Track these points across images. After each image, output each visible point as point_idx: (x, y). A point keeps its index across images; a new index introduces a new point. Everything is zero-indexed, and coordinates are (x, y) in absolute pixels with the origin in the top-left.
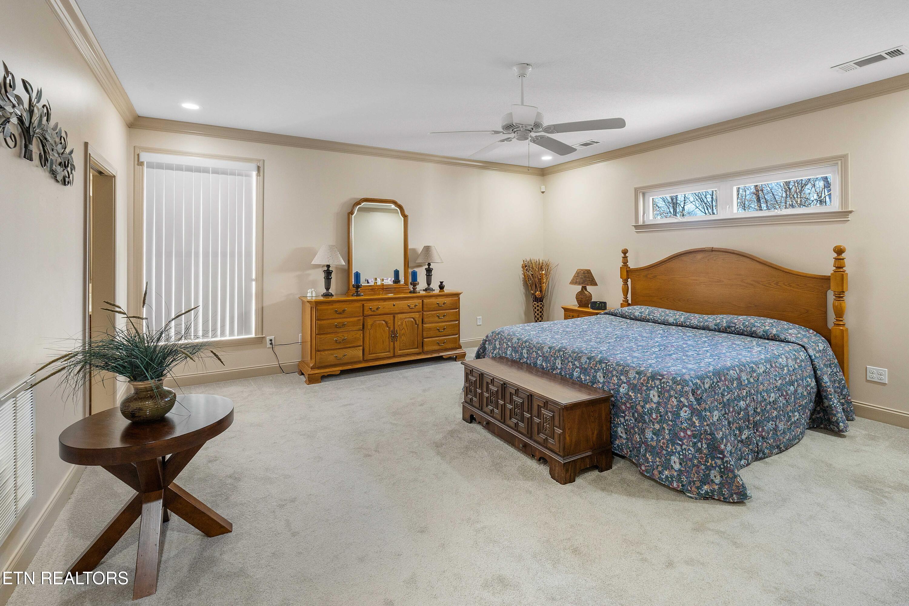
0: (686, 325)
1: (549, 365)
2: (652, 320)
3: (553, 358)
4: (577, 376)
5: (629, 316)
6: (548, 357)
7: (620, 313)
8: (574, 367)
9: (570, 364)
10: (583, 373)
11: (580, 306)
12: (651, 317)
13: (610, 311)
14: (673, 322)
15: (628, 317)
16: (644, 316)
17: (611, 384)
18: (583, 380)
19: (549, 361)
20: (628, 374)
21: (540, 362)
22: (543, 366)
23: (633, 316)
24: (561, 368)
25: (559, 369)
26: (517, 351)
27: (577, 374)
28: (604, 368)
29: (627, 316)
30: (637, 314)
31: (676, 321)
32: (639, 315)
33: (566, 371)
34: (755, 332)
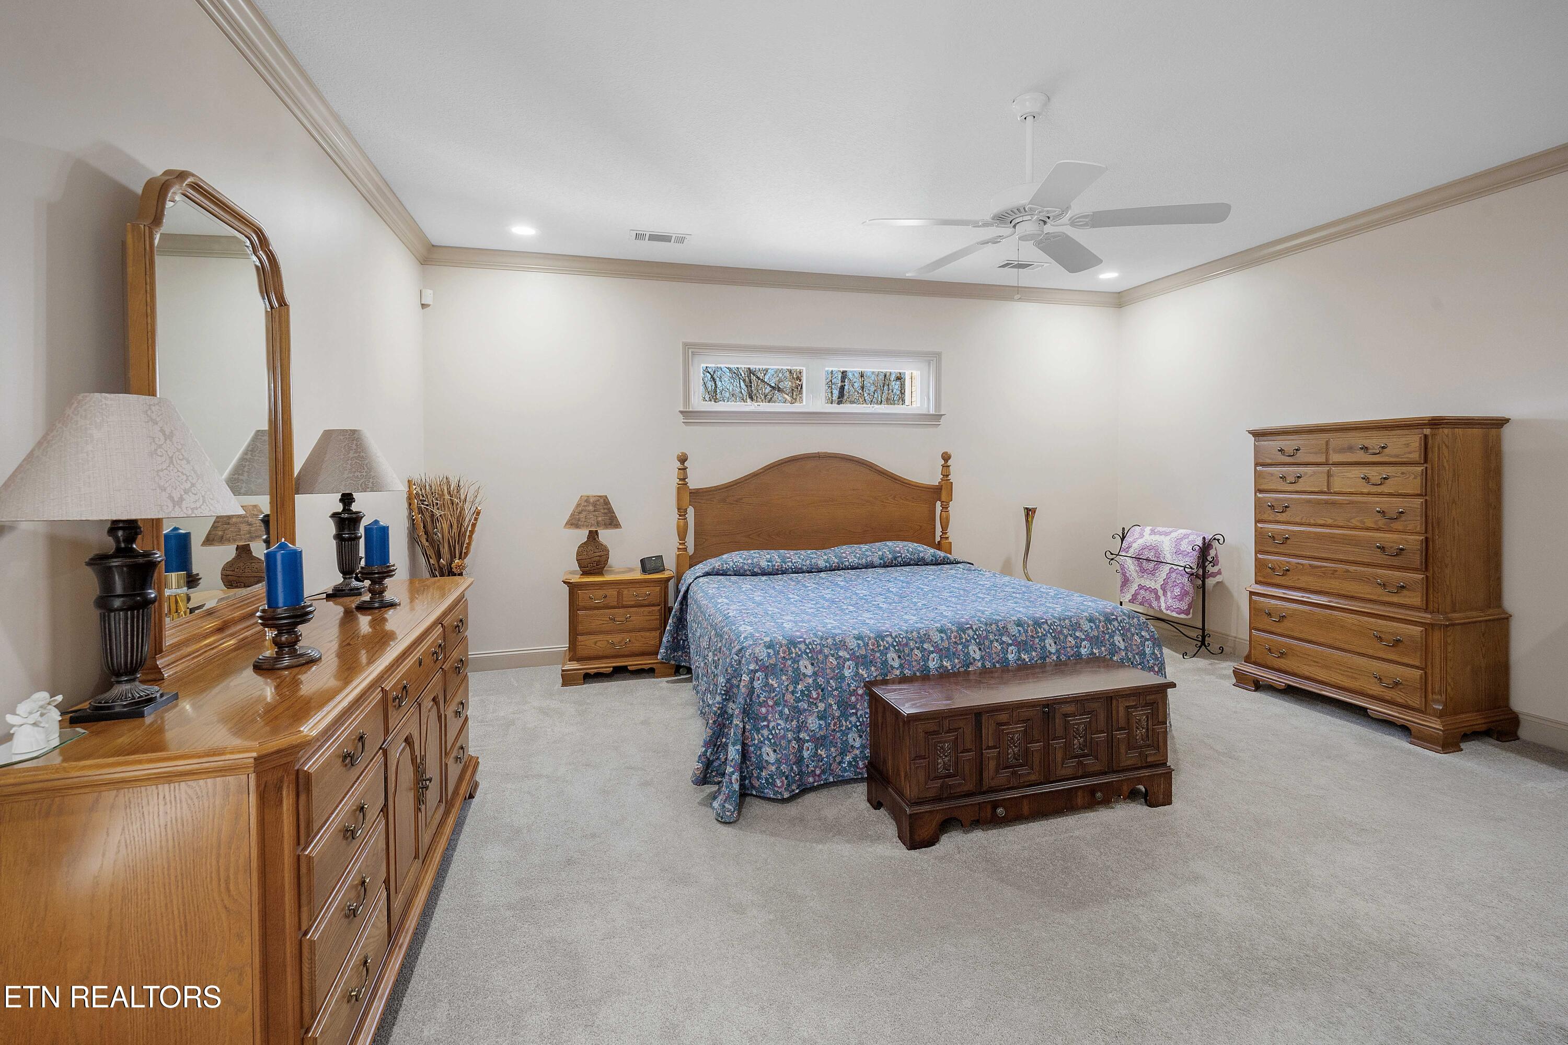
0: (845, 566)
1: (956, 661)
2: (792, 569)
3: (960, 647)
4: (1015, 658)
5: (750, 571)
6: (948, 649)
7: (733, 568)
8: (1004, 646)
9: (996, 644)
10: (1023, 650)
11: (585, 573)
12: (790, 564)
13: (714, 568)
14: (826, 566)
15: (748, 573)
16: (778, 566)
17: (1068, 649)
18: (1027, 660)
19: (954, 654)
20: (1081, 626)
21: (934, 663)
22: (947, 667)
23: (759, 568)
24: (982, 657)
25: (979, 661)
26: (871, 662)
27: (1013, 655)
28: (1049, 630)
29: (746, 571)
30: (764, 564)
31: (829, 564)
32: (768, 565)
33: (993, 659)
34: (923, 559)
